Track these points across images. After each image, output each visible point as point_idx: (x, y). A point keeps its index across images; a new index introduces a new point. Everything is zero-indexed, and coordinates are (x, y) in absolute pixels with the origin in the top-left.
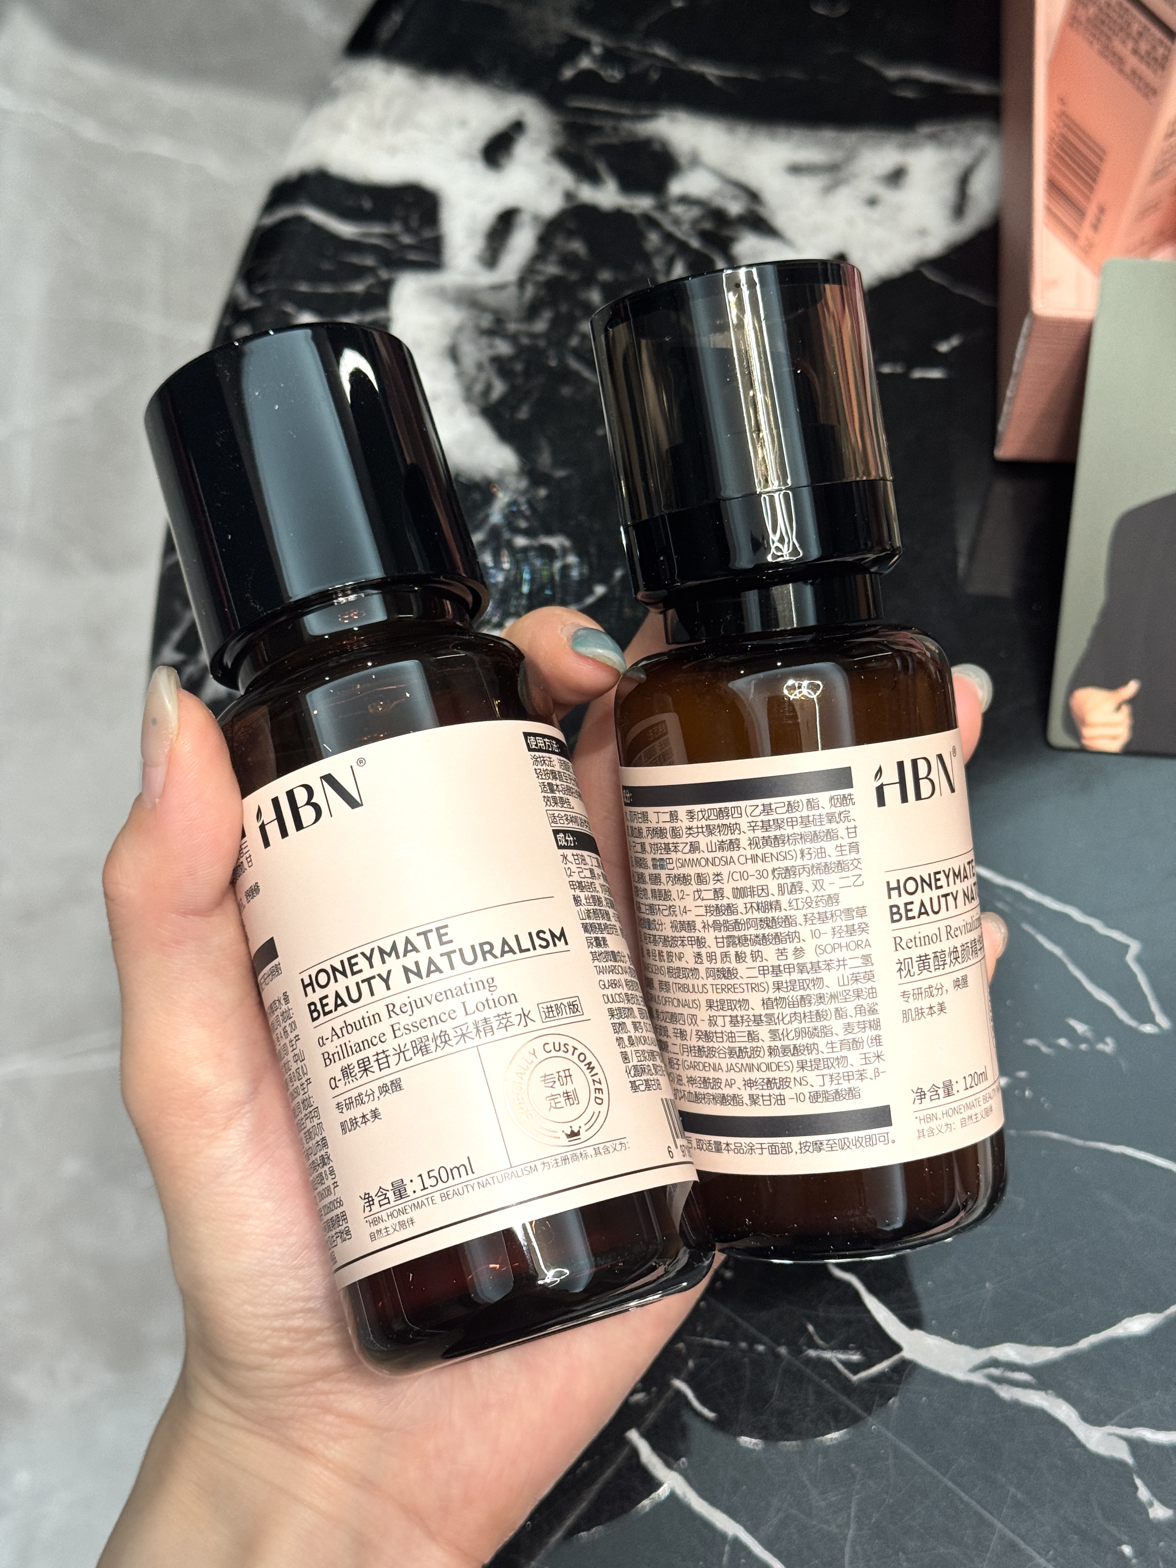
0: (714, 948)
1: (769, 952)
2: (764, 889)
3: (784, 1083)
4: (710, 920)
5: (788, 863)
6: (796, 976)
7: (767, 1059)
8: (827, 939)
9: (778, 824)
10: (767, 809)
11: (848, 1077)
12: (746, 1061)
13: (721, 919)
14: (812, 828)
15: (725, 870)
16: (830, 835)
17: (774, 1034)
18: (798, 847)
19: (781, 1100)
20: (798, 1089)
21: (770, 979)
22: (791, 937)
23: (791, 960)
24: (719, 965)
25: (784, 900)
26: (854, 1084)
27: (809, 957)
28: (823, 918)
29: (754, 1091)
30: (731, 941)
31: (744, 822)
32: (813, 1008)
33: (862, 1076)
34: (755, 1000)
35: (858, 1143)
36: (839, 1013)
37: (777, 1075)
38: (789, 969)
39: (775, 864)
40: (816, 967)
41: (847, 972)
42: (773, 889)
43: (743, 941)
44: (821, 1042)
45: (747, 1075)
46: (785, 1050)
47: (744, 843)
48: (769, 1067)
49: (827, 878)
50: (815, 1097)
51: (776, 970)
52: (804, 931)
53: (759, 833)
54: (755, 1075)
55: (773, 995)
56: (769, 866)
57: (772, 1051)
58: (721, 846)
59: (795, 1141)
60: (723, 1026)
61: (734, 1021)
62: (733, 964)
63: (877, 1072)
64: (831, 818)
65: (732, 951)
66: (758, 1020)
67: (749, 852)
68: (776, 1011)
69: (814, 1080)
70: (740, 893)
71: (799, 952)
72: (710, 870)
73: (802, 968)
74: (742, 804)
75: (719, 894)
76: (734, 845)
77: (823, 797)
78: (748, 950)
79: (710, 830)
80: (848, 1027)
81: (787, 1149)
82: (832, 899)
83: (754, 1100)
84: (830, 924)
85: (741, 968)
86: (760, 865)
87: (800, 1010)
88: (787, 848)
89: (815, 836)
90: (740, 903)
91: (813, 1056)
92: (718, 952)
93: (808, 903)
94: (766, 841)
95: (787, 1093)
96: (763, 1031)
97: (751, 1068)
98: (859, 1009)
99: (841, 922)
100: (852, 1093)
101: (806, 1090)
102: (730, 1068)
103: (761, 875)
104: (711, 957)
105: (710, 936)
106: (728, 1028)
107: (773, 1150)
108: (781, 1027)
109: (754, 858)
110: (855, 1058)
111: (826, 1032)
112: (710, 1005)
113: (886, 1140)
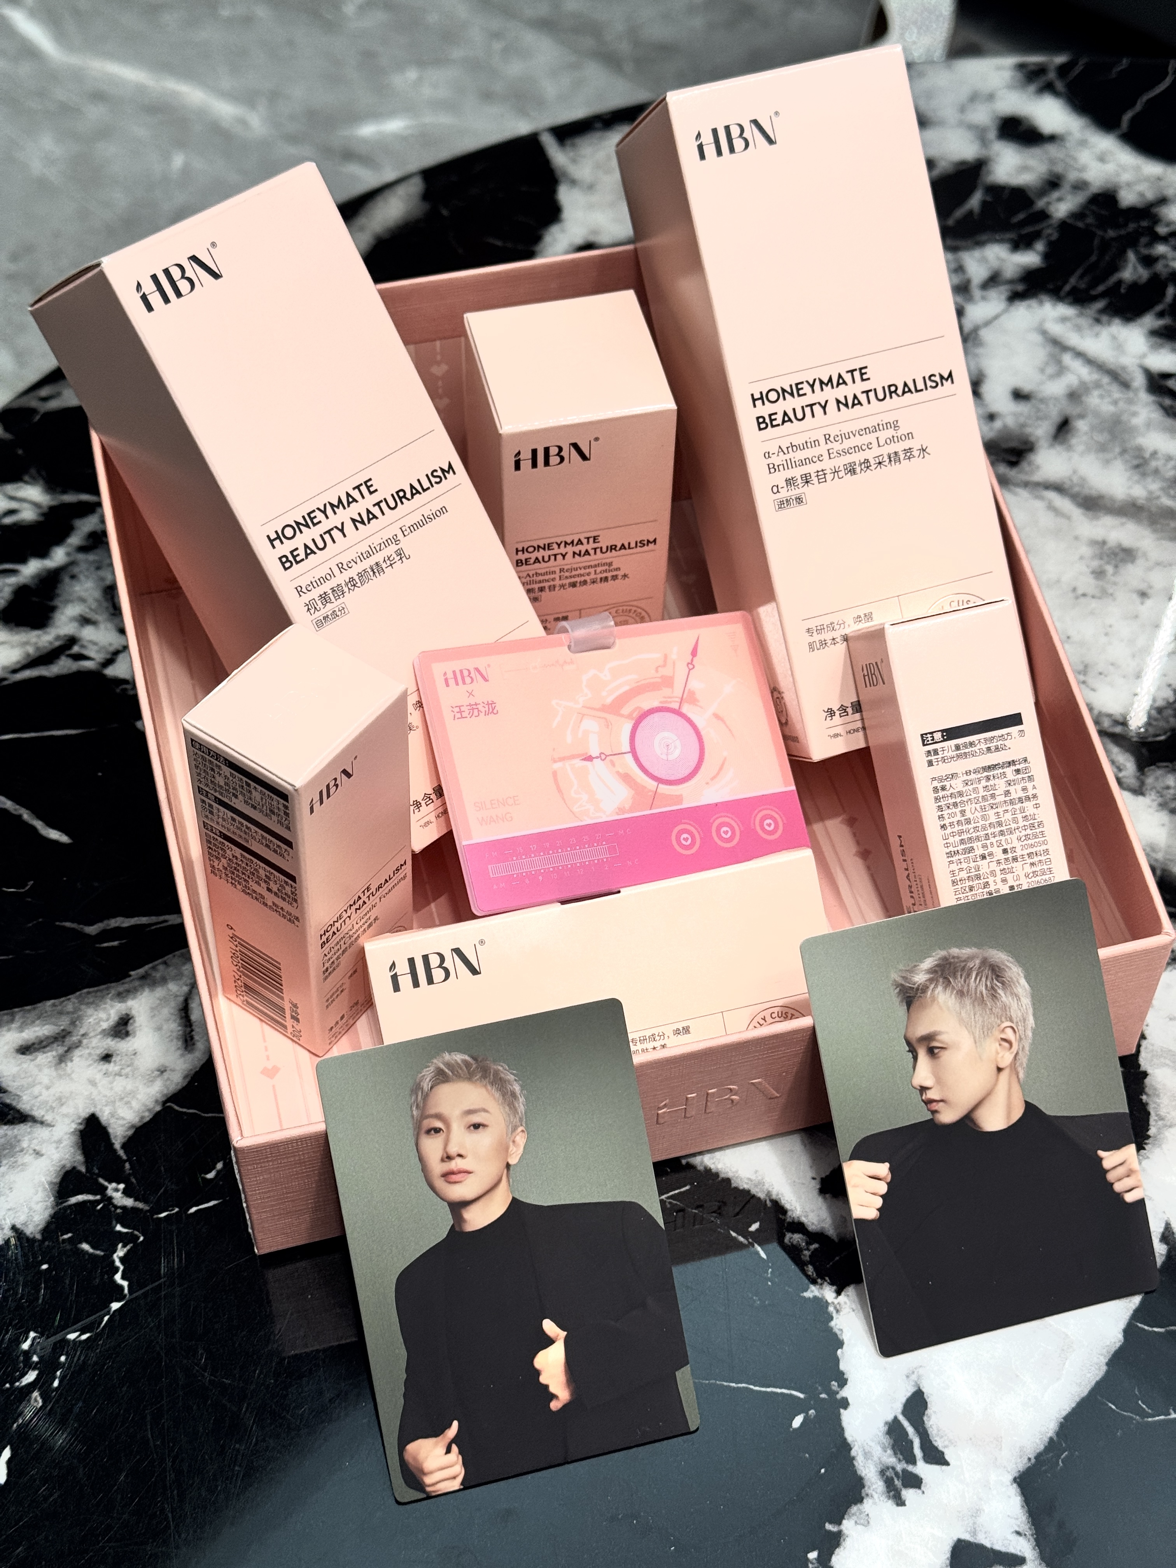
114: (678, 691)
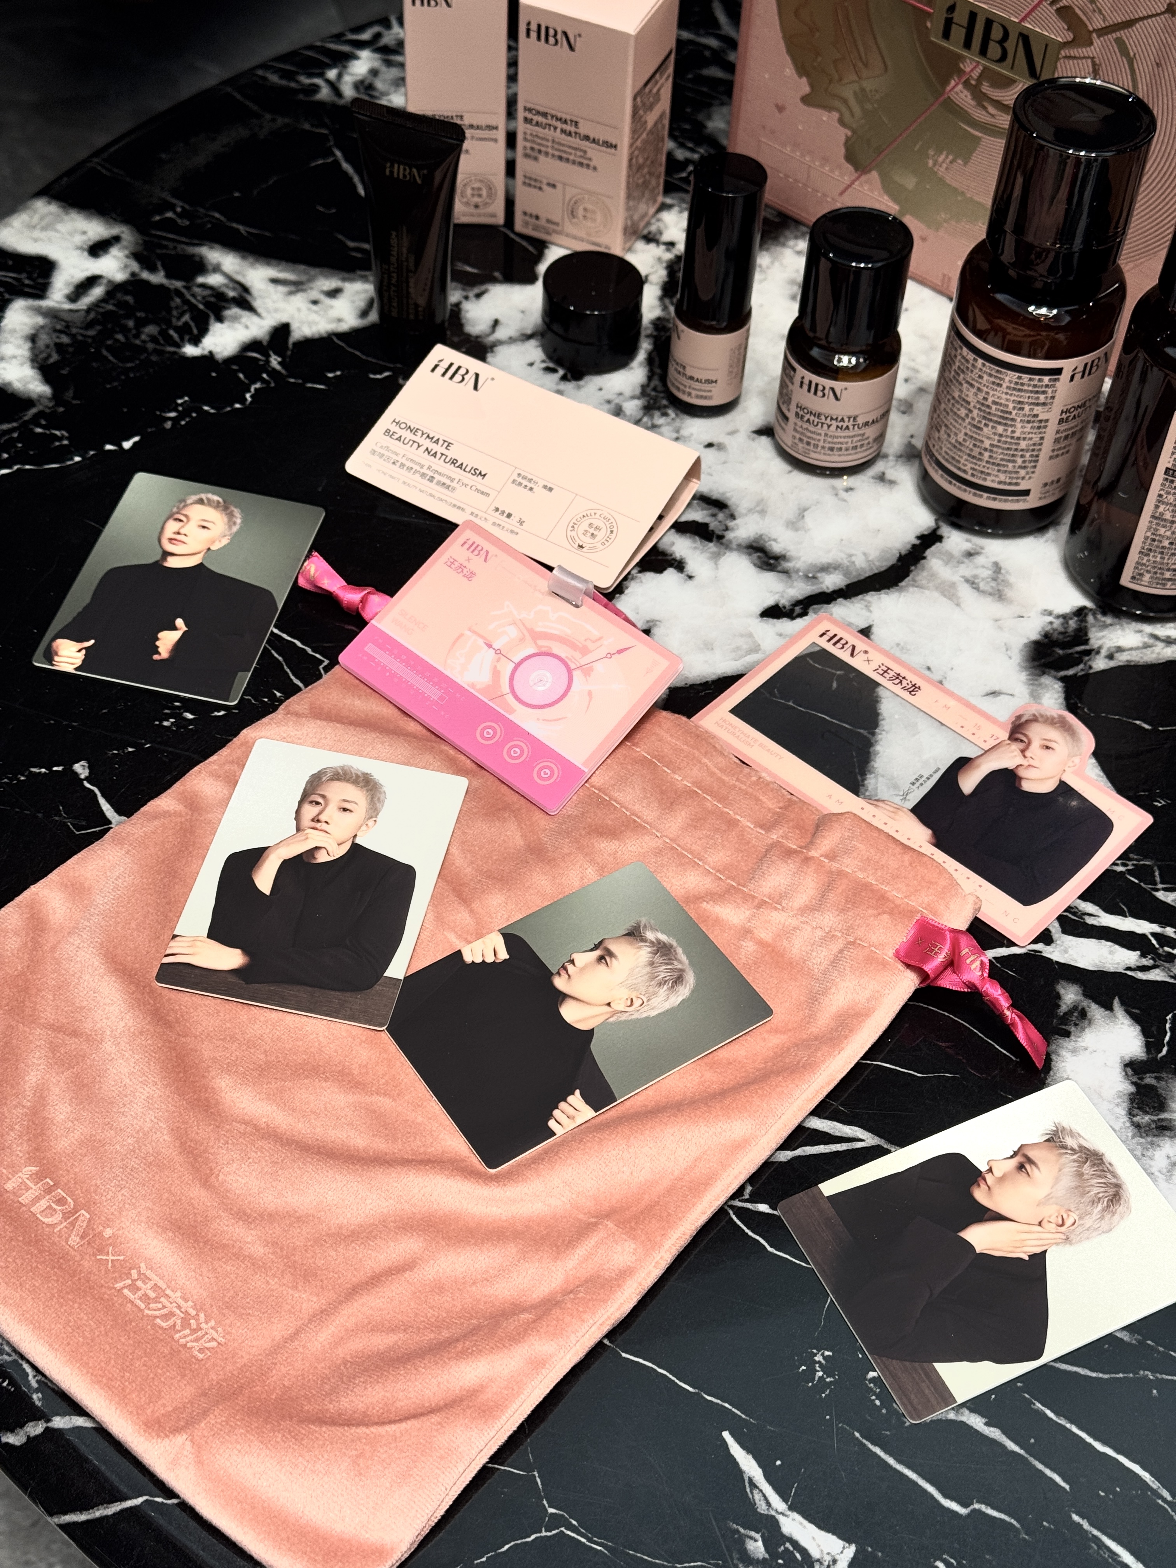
0: (975, 416)
1: (1000, 429)
2: (1007, 406)
3: (989, 474)
4: (978, 406)
5: (1021, 400)
6: (1009, 440)
7: (984, 464)
8: (1028, 430)
9: (1022, 384)
10: (1020, 378)
11: (1017, 478)
12: (975, 461)
13: (983, 408)
14: (1037, 389)
15: (992, 393)
16: (1044, 392)
17: (991, 457)
18: (1028, 395)
19: (985, 480)
20: (993, 478)
21: (997, 438)
22: (1011, 426)
23: (1009, 433)
24: (975, 423)
25: (1014, 412)
26: (1019, 481)
27: (1017, 435)
28: (1029, 422)
29: (974, 472)
30: (984, 418)
31: (1007, 379)
32: (1012, 453)
33: (1023, 478)
34: (987, 444)
35: (1012, 501)
36: (1022, 456)
37: (987, 471)
38: (1007, 436)
39: (1015, 398)
40: (1019, 438)
41: (1031, 442)
42: (1011, 405)
43: (991, 420)
44: (1010, 465)
45: (973, 466)
46: (993, 464)
47: (1004, 385)
48: (984, 467)
49: (1036, 408)
50: (1000, 483)
51: (1001, 435)
52: (1019, 425)
53: (1012, 385)
54: (977, 467)
55: (995, 443)
56: (1012, 398)
57: (987, 462)
58: (993, 383)
59: (985, 495)
60: (969, 443)
61: (975, 445)
62: (982, 426)
63: (1030, 478)
64: (1047, 386)
65: (984, 422)
66: (986, 449)
67: (1005, 391)
68: (995, 449)
69: (1002, 477)
70: (994, 403)
71: (1013, 432)
72: (985, 389)
73: (1012, 438)
74: (1009, 372)
75: (985, 399)
76: (1000, 385)
77: (1046, 379)
78: (991, 424)
79: (990, 375)
80: (1024, 462)
81: (981, 496)
82: (1036, 416)
83: (973, 475)
84: (1031, 425)
85: (985, 429)
86: (1008, 397)
87: (1006, 452)
88: (1023, 394)
89: (1037, 392)
90: (994, 407)
91: (1005, 469)
92: (977, 419)
93: (1024, 415)
94: (1014, 389)
95: (989, 478)
96: (987, 454)
97: (976, 464)
98: (1031, 456)
99: (1036, 425)
100: (1017, 484)
101: (997, 479)
102: (966, 460)
103: (1007, 400)
104: (973, 419)
105: (976, 412)
106: (971, 446)
107: (975, 494)
108: (995, 455)
109: (1007, 393)
110: (1022, 473)
111: (1014, 461)
112: (966, 434)
113: (1025, 501)
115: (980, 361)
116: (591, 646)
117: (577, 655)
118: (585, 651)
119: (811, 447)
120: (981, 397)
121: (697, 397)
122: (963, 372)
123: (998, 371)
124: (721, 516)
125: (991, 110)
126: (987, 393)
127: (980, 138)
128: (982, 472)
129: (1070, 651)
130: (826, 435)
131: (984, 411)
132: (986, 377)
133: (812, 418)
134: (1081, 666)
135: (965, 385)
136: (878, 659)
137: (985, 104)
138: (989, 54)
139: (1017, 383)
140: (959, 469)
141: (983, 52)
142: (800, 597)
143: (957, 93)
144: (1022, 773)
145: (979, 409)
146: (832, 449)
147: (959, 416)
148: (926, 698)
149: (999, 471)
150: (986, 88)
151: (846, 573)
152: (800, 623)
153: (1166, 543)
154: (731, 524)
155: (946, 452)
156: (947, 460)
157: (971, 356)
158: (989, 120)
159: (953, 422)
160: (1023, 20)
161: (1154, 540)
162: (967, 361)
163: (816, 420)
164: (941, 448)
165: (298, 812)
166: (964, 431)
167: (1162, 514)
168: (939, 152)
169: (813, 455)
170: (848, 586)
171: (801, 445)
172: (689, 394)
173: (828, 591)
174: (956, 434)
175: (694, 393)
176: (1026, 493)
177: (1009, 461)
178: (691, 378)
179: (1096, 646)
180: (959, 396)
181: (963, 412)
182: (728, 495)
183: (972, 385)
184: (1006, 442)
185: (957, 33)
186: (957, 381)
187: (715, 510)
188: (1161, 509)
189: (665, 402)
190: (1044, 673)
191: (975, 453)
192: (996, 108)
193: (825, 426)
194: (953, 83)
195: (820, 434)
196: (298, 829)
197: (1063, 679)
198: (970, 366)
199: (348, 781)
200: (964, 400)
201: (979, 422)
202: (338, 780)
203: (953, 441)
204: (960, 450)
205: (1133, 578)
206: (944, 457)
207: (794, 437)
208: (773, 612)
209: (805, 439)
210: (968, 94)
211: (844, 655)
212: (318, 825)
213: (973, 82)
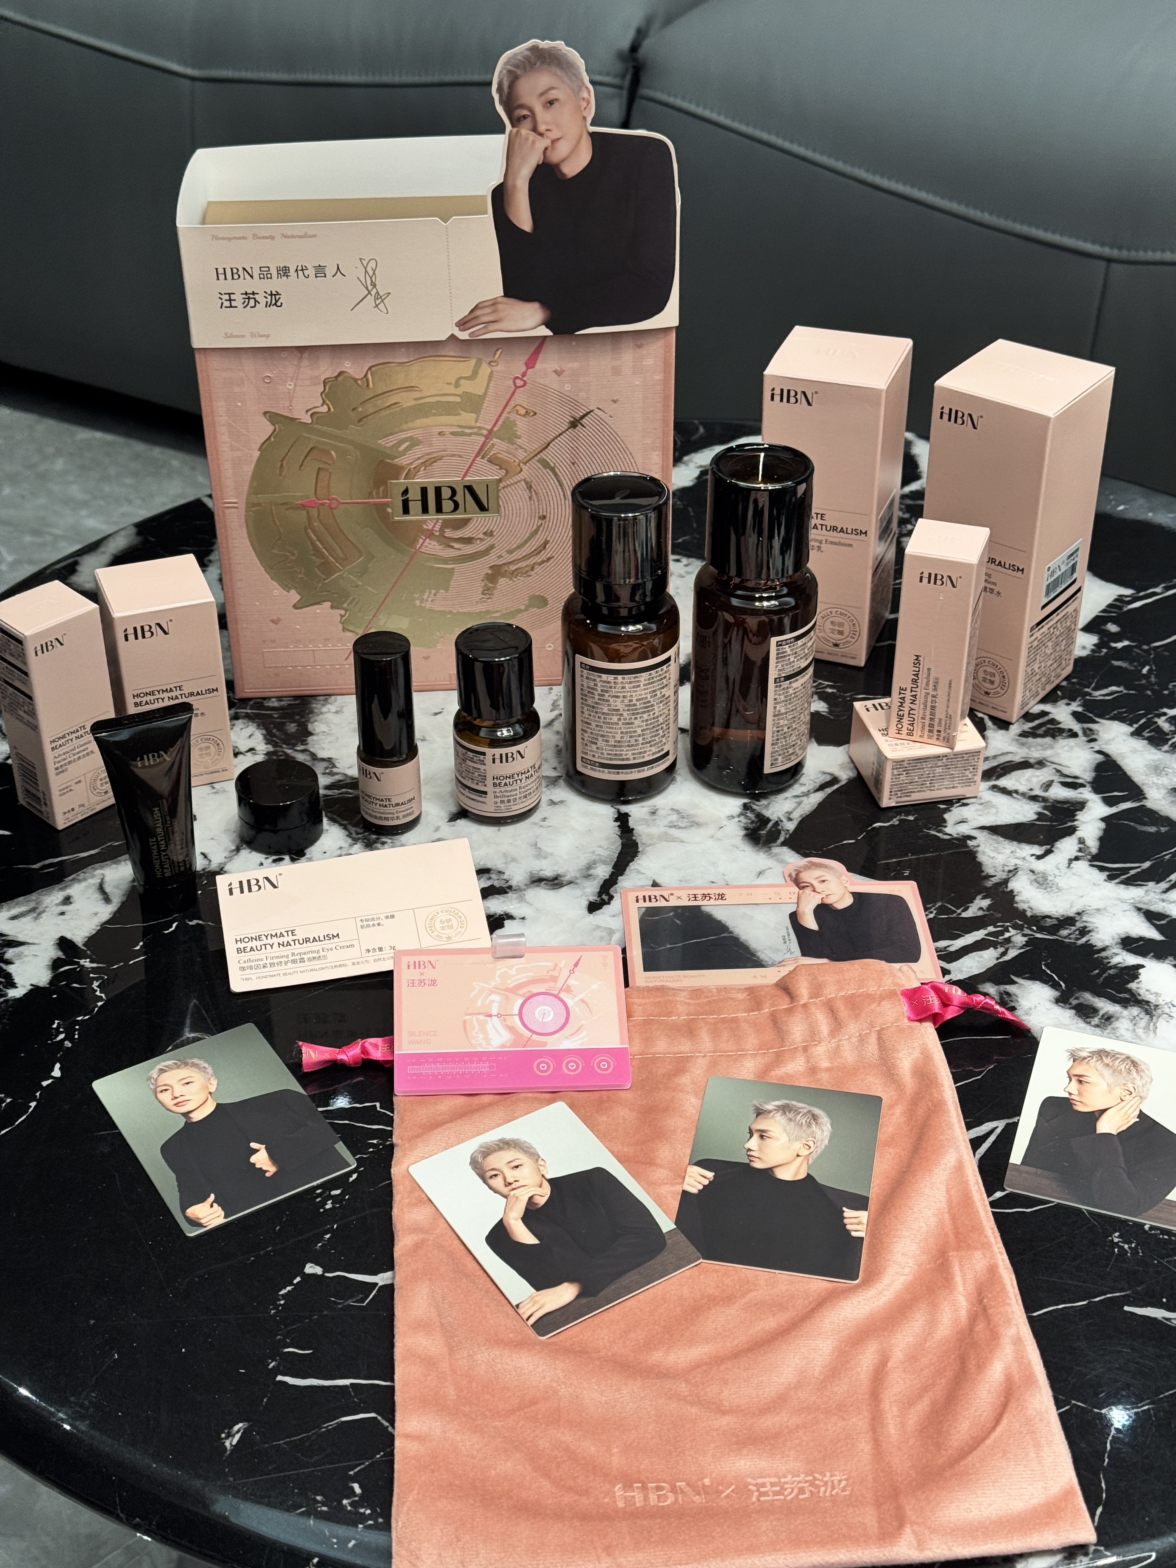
0: (626, 716)
1: (645, 716)
2: (646, 698)
3: (645, 752)
5: (654, 689)
6: (652, 721)
7: (640, 747)
8: (661, 708)
9: (652, 678)
10: (649, 675)
12: (633, 748)
13: (630, 708)
15: (634, 694)
16: (665, 677)
17: (644, 739)
18: (656, 684)
19: (640, 758)
20: (649, 753)
21: (644, 724)
22: (652, 710)
23: (651, 716)
24: (627, 721)
25: (651, 700)
26: (662, 747)
28: (661, 702)
29: (635, 756)
30: (633, 714)
31: (642, 679)
32: (655, 729)
33: (664, 744)
34: (639, 731)
35: (660, 764)
36: (661, 729)
37: (642, 751)
38: (650, 719)
39: (650, 690)
40: (658, 717)
41: (665, 716)
42: (649, 696)
43: (638, 713)
44: (656, 738)
45: (633, 752)
47: (641, 685)
48: (640, 749)
49: (663, 690)
50: (653, 754)
51: (646, 721)
52: (656, 707)
53: (646, 682)
54: (636, 752)
55: (644, 728)
56: (648, 691)
57: (642, 744)
58: (634, 687)
59: (646, 768)
61: (631, 737)
62: (632, 721)
63: (667, 742)
64: (665, 672)
65: (633, 717)
66: (639, 736)
67: (642, 688)
68: (645, 733)
69: (654, 749)
70: (638, 700)
71: (654, 714)
72: (629, 694)
73: (654, 718)
74: (641, 675)
75: (631, 701)
76: (638, 686)
77: (664, 667)
78: (638, 716)
80: (663, 732)
81: (643, 770)
82: (664, 696)
83: (634, 759)
85: (636, 722)
87: (652, 731)
89: (662, 679)
90: (637, 703)
91: (654, 743)
92: (627, 718)
93: (658, 699)
94: (649, 684)
95: (645, 755)
96: (640, 739)
98: (666, 725)
99: (665, 702)
100: (662, 750)
102: (627, 751)
103: (645, 694)
104: (624, 719)
105: (625, 713)
106: (627, 739)
107: (639, 772)
108: (645, 737)
109: (644, 690)
110: (663, 740)
111: (658, 735)
112: (622, 733)
114: (560, 984)
115: (620, 677)
116: (555, 974)
117: (551, 984)
118: (554, 979)
119: (512, 803)
120: (626, 701)
121: (404, 817)
122: (607, 692)
123: (635, 677)
124: (493, 876)
125: (456, 546)
126: (631, 696)
127: (453, 569)
128: (640, 753)
129: (768, 829)
130: (520, 788)
131: (632, 710)
132: (627, 686)
133: (507, 781)
134: (783, 833)
135: (612, 700)
136: (684, 894)
137: (452, 544)
138: (445, 509)
139: (649, 679)
140: (623, 760)
141: (439, 510)
142: (598, 890)
143: (426, 547)
144: (828, 901)
145: (628, 710)
146: (525, 797)
147: (612, 724)
148: (732, 897)
149: (651, 746)
150: (449, 533)
151: (604, 863)
152: (616, 904)
153: (786, 729)
154: (505, 877)
155: (608, 754)
156: (611, 759)
157: (611, 678)
158: (458, 553)
159: (609, 730)
160: (465, 475)
161: (778, 731)
162: (609, 682)
163: (511, 780)
164: (602, 754)
165: (490, 1188)
166: (619, 731)
167: (779, 711)
168: (423, 592)
169: (514, 808)
170: (614, 867)
171: (502, 805)
172: (398, 818)
173: (608, 877)
174: (614, 737)
175: (401, 815)
176: (667, 754)
177: (656, 736)
178: (397, 805)
179: (776, 819)
180: (609, 710)
181: (615, 719)
182: (482, 863)
183: (618, 697)
184: (651, 724)
185: (415, 506)
186: (604, 700)
187: (486, 875)
188: (778, 708)
189: (374, 837)
190: (770, 848)
191: (633, 742)
192: (462, 543)
193: (519, 781)
194: (421, 541)
195: (516, 790)
196: (506, 1197)
197: (783, 844)
198: (612, 685)
199: (495, 1151)
200: (614, 710)
201: (630, 719)
202: (488, 1155)
203: (613, 743)
204: (620, 746)
205: (772, 764)
206: (607, 759)
207: (496, 803)
208: (593, 907)
209: (506, 799)
210: (435, 543)
211: (662, 903)
212: (513, 1186)
213: (438, 534)
